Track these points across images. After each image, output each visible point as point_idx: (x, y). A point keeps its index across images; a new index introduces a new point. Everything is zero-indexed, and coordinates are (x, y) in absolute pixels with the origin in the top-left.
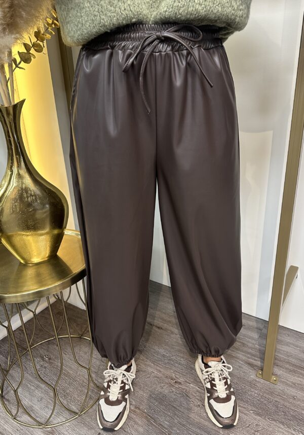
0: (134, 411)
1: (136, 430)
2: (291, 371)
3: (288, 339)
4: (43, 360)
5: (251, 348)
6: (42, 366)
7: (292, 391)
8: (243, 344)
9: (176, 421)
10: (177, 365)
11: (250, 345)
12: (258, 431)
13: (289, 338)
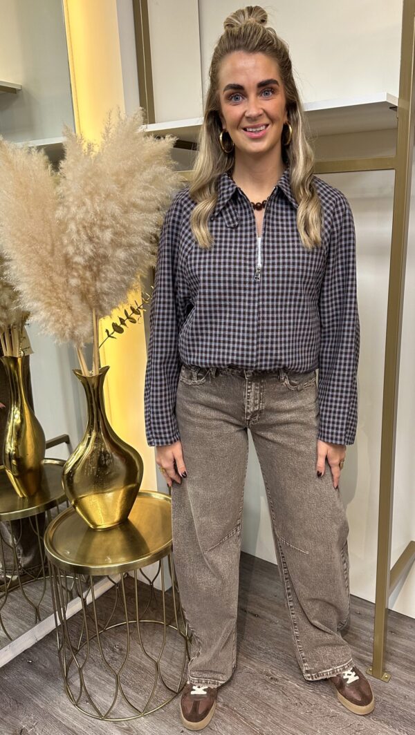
0: (222, 709)
1: (224, 728)
2: (407, 668)
3: (410, 632)
4: (114, 651)
5: (365, 642)
6: (112, 658)
7: (404, 690)
8: (356, 637)
9: (269, 720)
10: (274, 659)
11: (364, 638)
12: (359, 731)
13: (412, 630)
